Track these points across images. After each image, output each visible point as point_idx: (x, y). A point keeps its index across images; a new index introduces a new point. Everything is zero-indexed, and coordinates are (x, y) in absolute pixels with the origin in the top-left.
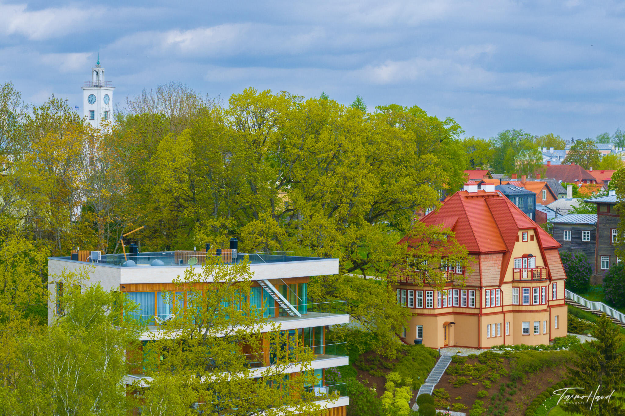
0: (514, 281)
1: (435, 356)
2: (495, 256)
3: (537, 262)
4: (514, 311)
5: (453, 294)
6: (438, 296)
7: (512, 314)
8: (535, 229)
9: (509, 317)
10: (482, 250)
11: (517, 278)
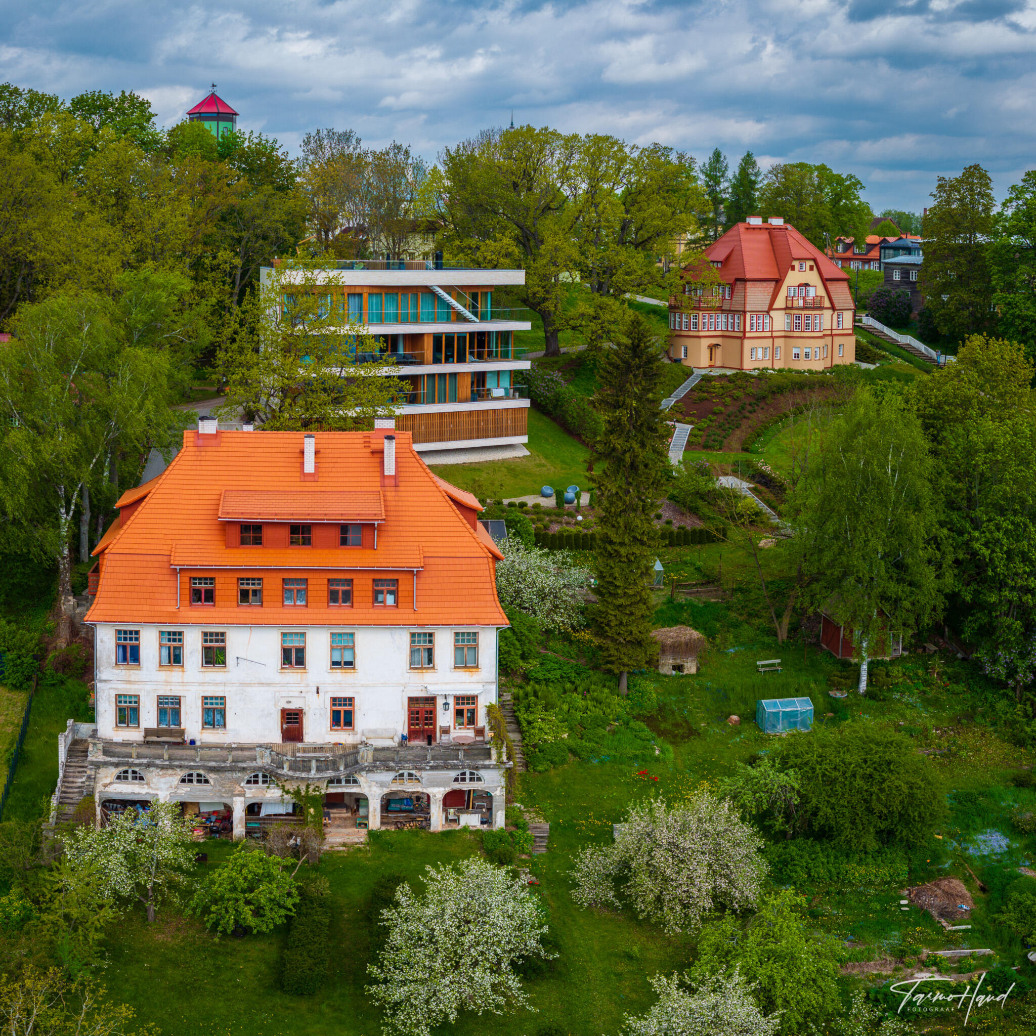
0: (787, 308)
1: (688, 373)
2: (765, 284)
3: (817, 290)
4: (785, 337)
5: (722, 318)
6: (704, 318)
7: (783, 339)
8: (815, 260)
9: (779, 342)
10: (748, 276)
11: (790, 305)
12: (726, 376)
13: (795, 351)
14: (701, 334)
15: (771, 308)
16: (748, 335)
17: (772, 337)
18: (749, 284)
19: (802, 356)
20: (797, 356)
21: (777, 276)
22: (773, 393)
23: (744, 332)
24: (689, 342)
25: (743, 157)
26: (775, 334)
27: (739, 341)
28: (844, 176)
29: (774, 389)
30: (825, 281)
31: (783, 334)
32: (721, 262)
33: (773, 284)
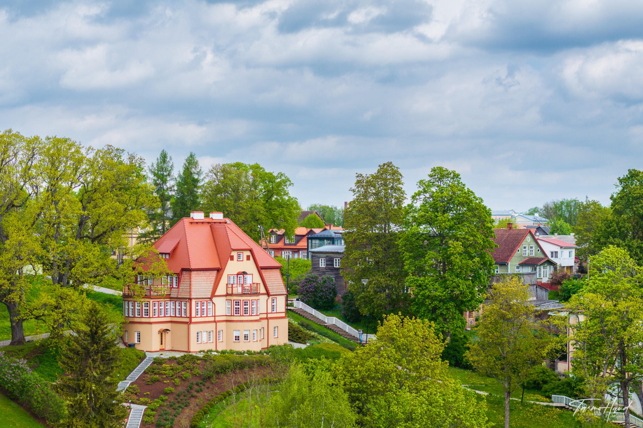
0: (227, 295)
1: (141, 357)
2: (207, 273)
3: (253, 278)
4: (227, 321)
5: (170, 305)
6: (154, 306)
7: (225, 323)
8: (251, 251)
9: (221, 326)
10: (193, 267)
11: (230, 292)
12: (176, 359)
13: (236, 334)
14: (152, 320)
15: (213, 295)
16: (194, 320)
17: (215, 321)
18: (194, 274)
19: (242, 338)
20: (237, 338)
21: (218, 266)
22: (218, 373)
23: (190, 317)
24: (141, 328)
25: (186, 158)
26: (217, 319)
27: (186, 326)
28: (275, 174)
29: (218, 369)
30: (260, 269)
31: (224, 318)
32: (169, 254)
33: (215, 272)
